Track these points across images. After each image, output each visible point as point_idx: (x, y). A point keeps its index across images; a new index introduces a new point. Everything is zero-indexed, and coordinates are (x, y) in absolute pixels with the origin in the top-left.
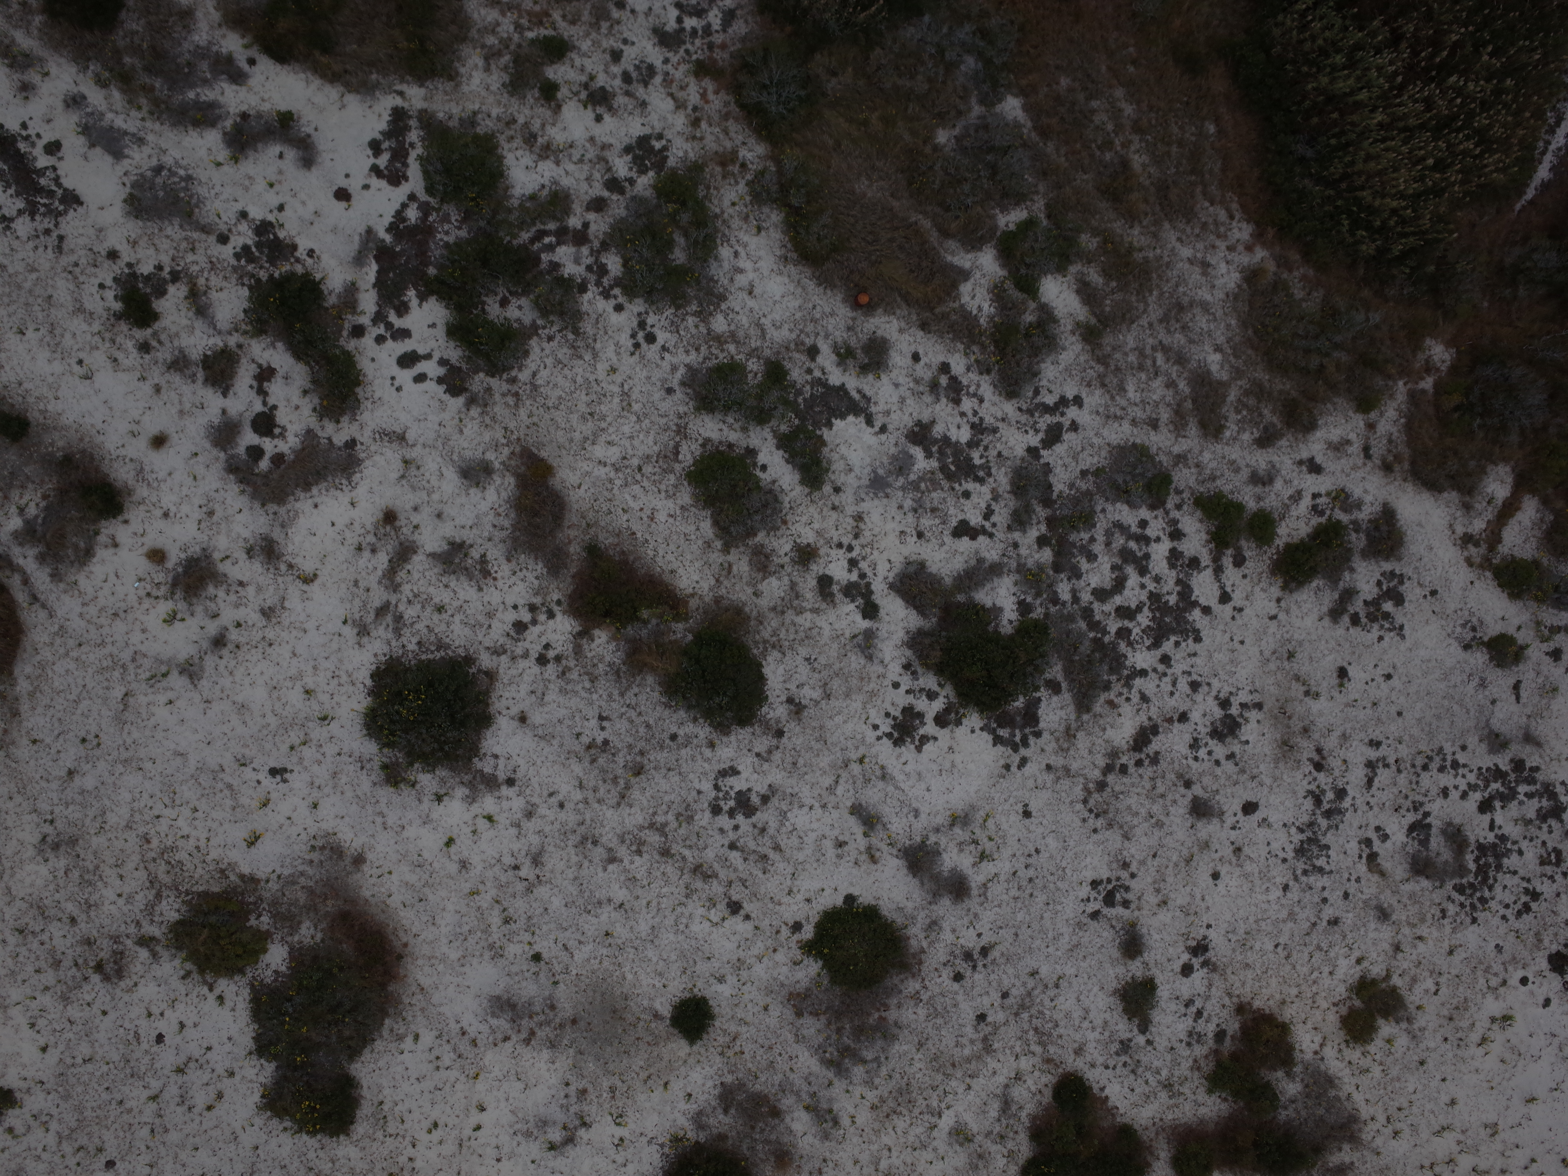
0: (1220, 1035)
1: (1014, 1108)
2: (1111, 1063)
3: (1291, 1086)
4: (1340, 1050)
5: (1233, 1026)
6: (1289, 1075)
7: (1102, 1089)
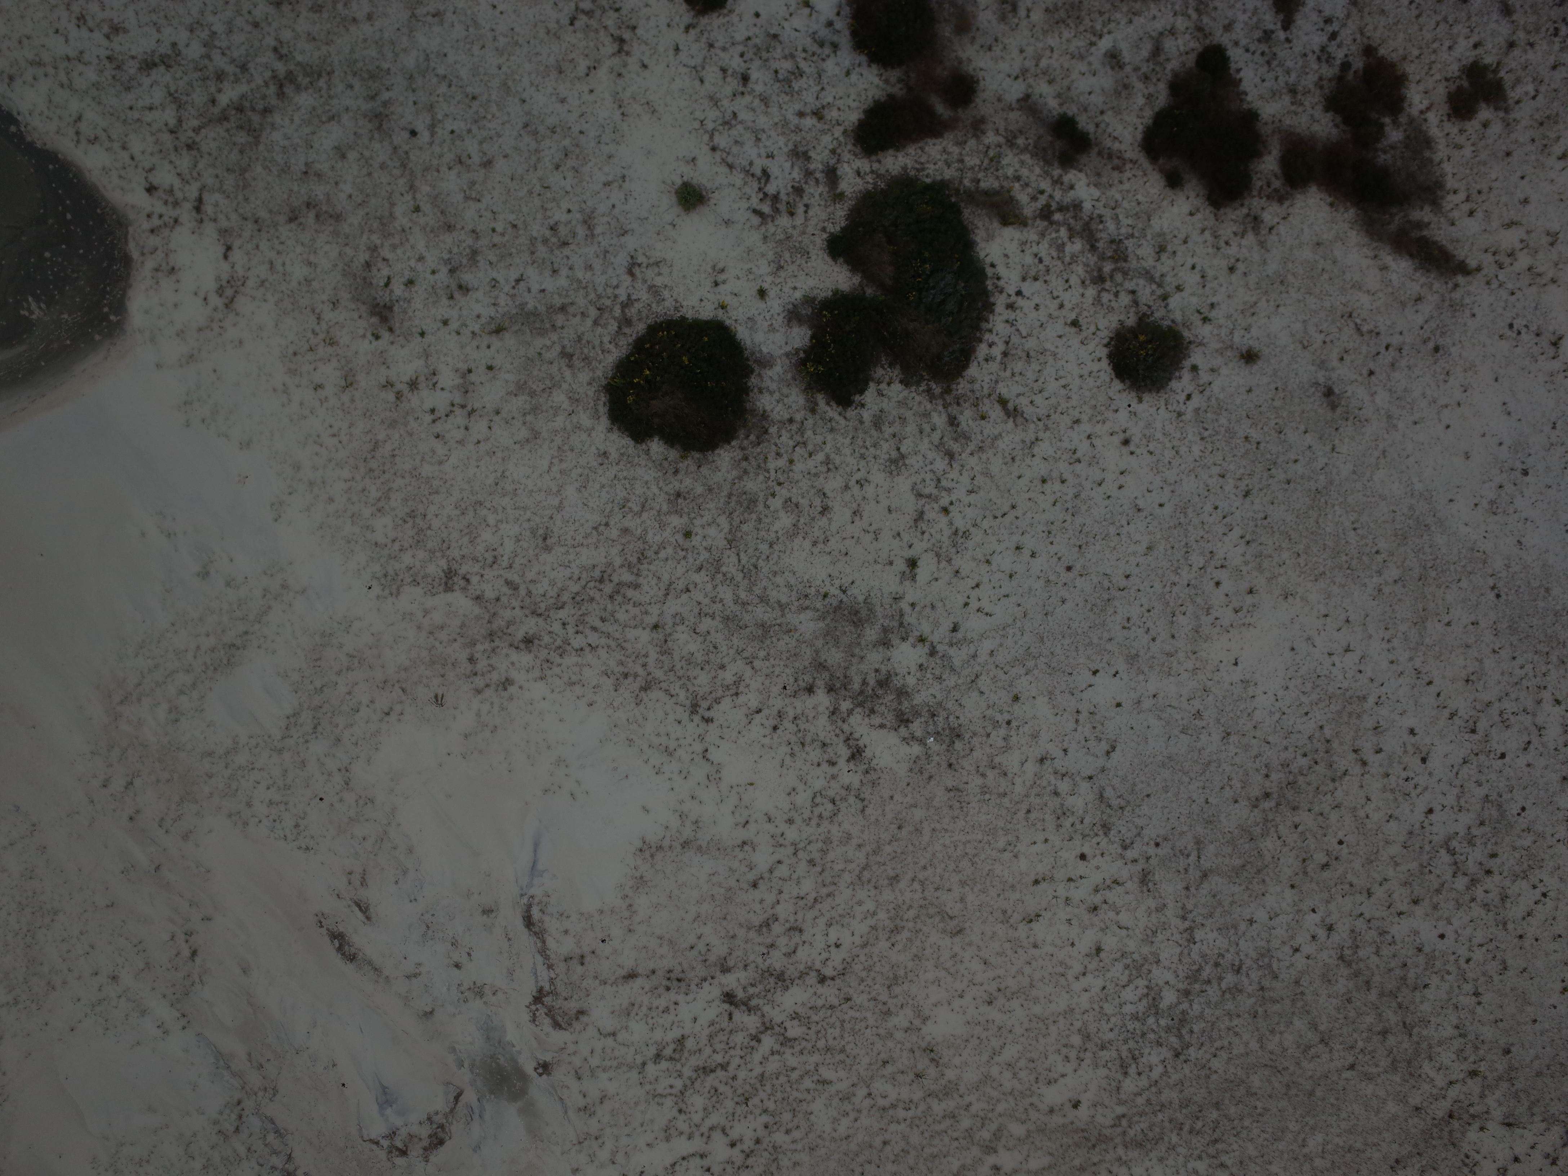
0: (1345, 66)
1: (1162, 58)
2: (1252, 48)
3: (1394, 133)
4: (1442, 121)
5: (1358, 64)
6: (1396, 124)
7: (1239, 71)
